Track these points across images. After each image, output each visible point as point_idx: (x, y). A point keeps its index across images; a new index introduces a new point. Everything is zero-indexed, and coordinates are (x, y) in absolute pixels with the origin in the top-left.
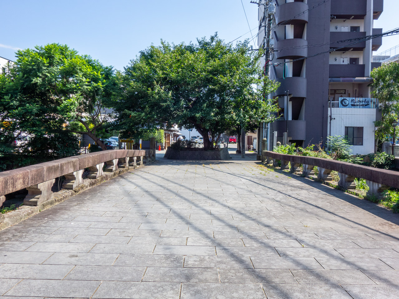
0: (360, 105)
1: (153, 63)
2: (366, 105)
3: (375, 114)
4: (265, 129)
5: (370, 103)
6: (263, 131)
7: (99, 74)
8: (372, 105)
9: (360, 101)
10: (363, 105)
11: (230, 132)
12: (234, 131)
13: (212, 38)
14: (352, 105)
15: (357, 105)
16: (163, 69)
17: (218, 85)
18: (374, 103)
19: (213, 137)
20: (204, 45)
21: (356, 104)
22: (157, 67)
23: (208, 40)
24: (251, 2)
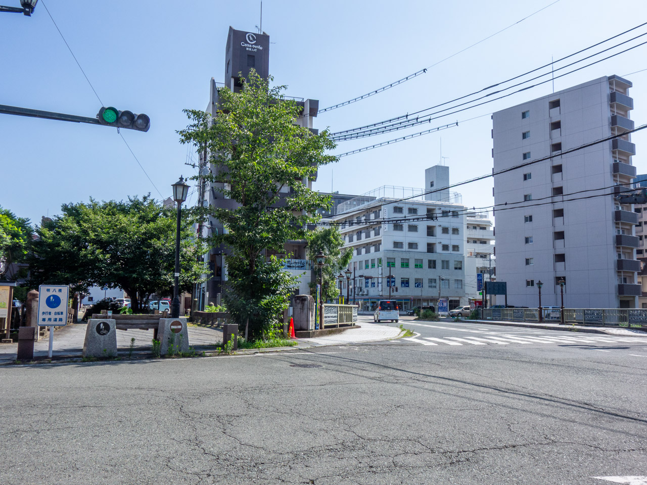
0: (295, 267)
1: (85, 224)
2: (302, 267)
3: (310, 276)
4: (198, 289)
5: (305, 264)
6: (195, 292)
7: (20, 230)
8: (307, 266)
9: (296, 263)
10: (298, 267)
11: (162, 292)
12: (166, 291)
13: (145, 198)
14: (288, 266)
15: (293, 267)
16: (94, 231)
17: (152, 248)
18: (309, 264)
19: (142, 298)
20: (136, 205)
21: (292, 265)
22: (89, 228)
23: (141, 200)
24: (186, 164)
